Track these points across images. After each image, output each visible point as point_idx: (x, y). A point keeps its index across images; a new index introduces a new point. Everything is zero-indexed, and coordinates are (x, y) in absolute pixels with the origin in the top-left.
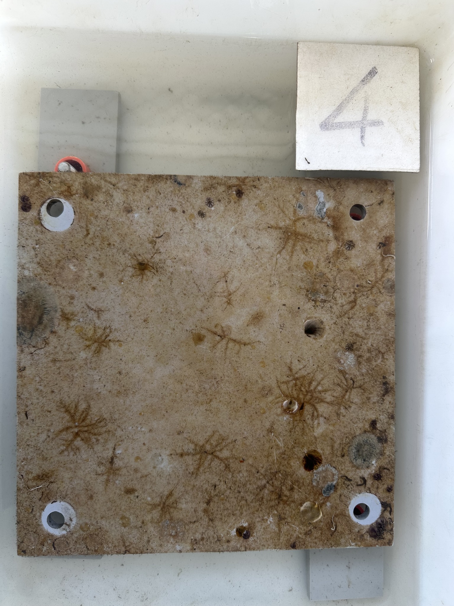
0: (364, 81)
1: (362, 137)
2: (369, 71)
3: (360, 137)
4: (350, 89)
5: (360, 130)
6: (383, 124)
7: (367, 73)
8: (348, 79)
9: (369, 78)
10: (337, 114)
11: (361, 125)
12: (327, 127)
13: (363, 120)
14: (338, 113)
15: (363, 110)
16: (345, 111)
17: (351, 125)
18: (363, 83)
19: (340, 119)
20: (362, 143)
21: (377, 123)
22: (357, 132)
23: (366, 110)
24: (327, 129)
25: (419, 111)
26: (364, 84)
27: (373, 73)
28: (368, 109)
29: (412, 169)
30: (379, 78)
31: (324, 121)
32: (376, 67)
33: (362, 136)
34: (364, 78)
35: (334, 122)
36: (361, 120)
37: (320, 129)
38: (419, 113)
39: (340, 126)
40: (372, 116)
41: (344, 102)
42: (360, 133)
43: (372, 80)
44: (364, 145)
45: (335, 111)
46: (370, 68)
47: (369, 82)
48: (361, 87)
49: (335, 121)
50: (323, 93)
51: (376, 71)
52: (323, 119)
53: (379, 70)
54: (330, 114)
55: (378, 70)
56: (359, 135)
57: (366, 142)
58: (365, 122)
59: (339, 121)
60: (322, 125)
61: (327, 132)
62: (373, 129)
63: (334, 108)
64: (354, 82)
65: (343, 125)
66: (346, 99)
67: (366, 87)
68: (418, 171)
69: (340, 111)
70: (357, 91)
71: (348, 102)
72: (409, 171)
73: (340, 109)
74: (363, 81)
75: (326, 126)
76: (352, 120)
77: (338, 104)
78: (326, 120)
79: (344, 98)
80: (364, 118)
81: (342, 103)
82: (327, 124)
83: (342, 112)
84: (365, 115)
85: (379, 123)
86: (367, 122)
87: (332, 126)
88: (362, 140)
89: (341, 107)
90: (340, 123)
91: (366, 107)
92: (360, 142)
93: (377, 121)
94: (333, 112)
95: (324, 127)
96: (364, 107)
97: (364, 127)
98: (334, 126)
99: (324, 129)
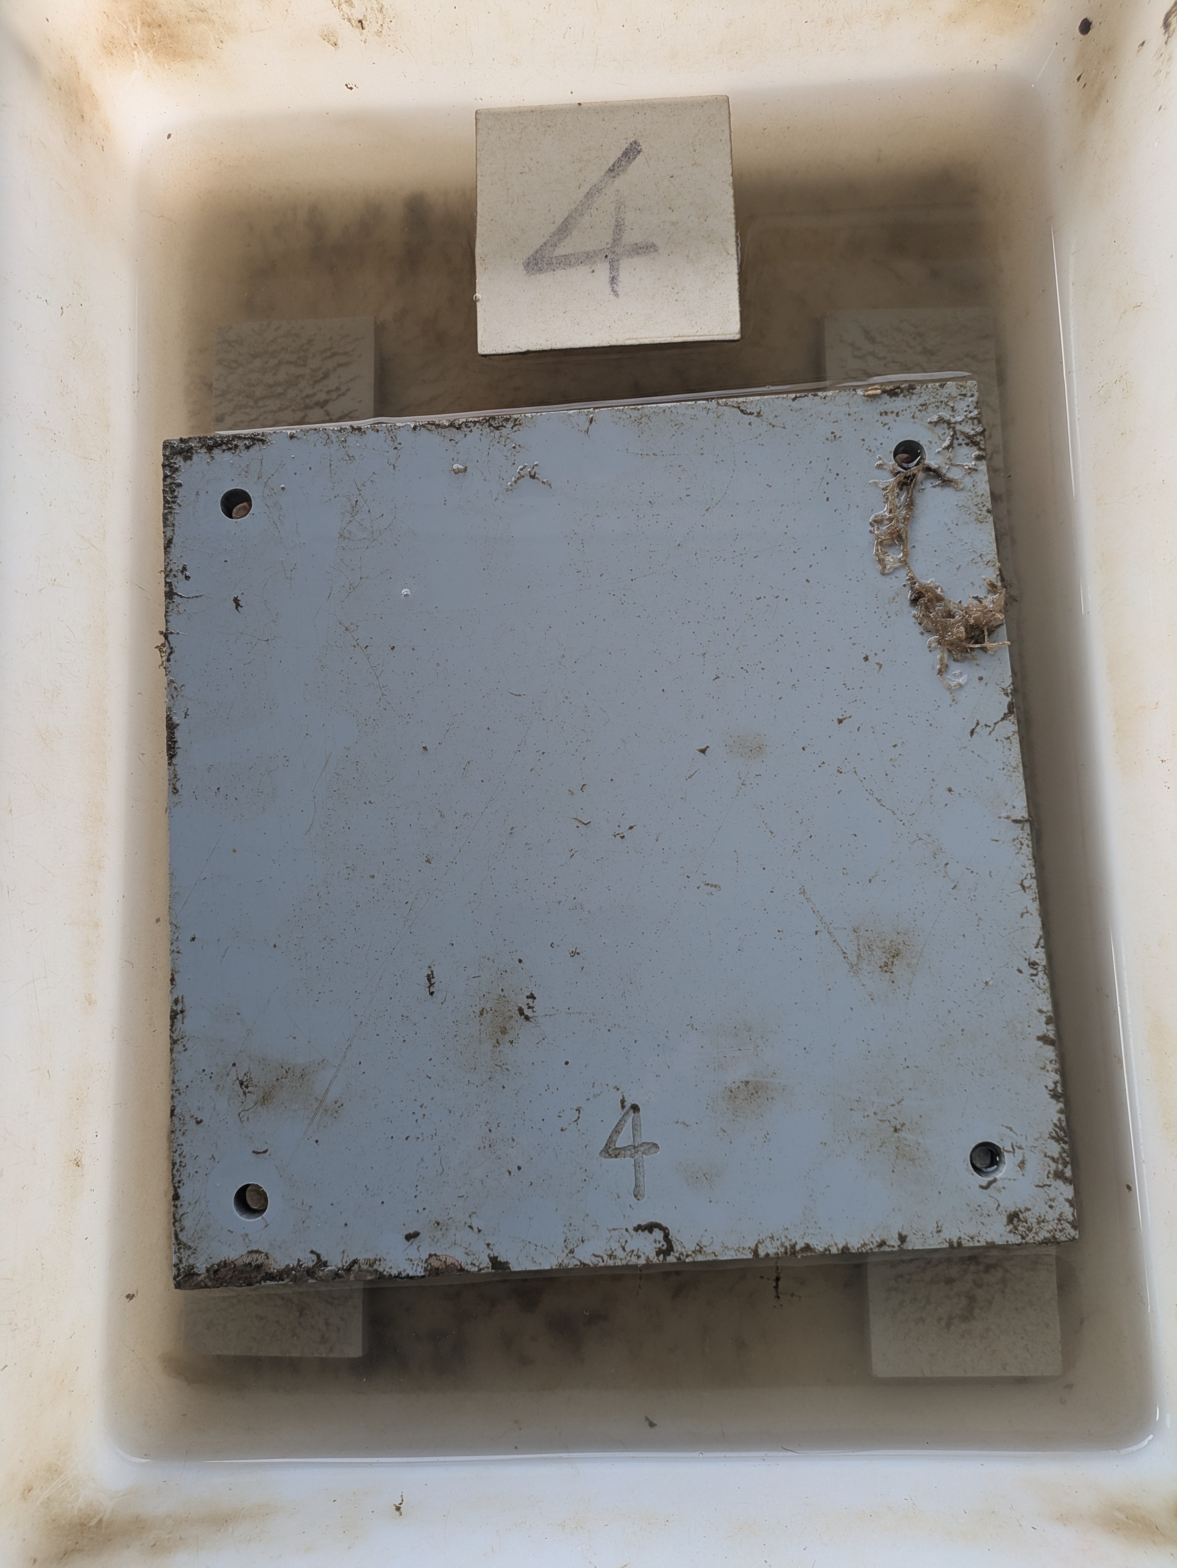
0: (614, 170)
1: (612, 280)
2: (624, 149)
3: (608, 280)
4: (586, 189)
5: (609, 266)
6: (656, 251)
7: (619, 154)
8: (580, 170)
9: (623, 163)
10: (560, 239)
11: (611, 256)
12: (540, 265)
13: (613, 246)
14: (562, 237)
15: (613, 227)
16: (575, 233)
17: (588, 257)
18: (612, 174)
19: (565, 248)
20: (613, 290)
21: (644, 249)
22: (603, 271)
23: (619, 227)
24: (540, 270)
25: (733, 216)
26: (614, 177)
27: (632, 152)
28: (624, 225)
29: (723, 334)
30: (644, 161)
31: (533, 256)
32: (640, 141)
33: (613, 277)
34: (613, 165)
35: (554, 255)
36: (609, 246)
37: (525, 272)
38: (734, 221)
39: (567, 262)
40: (632, 236)
41: (574, 214)
42: (608, 272)
43: (631, 166)
44: (617, 295)
45: (554, 234)
46: (625, 145)
47: (624, 171)
48: (607, 183)
49: (556, 254)
50: (529, 202)
51: (639, 148)
52: (531, 253)
53: (644, 146)
54: (544, 240)
55: (642, 147)
56: (606, 276)
58: (618, 250)
59: (563, 253)
60: (529, 263)
61: (541, 277)
62: (637, 260)
63: (553, 228)
64: (594, 175)
65: (573, 260)
66: (576, 209)
67: (620, 182)
68: (738, 337)
69: (565, 234)
70: (599, 191)
71: (582, 215)
72: (716, 338)
73: (564, 229)
74: (611, 170)
75: (536, 264)
76: (590, 249)
77: (559, 221)
78: (537, 252)
79: (573, 206)
80: (616, 241)
81: (570, 216)
82: (539, 261)
83: (569, 235)
84: (619, 237)
85: (647, 248)
86: (622, 249)
87: (550, 264)
88: (614, 285)
89: (566, 226)
90: (566, 256)
91: (619, 220)
92: (608, 289)
93: (643, 245)
94: (550, 237)
95: (534, 268)
96: (616, 221)
97: (616, 259)
98: (554, 264)
99: (533, 272)
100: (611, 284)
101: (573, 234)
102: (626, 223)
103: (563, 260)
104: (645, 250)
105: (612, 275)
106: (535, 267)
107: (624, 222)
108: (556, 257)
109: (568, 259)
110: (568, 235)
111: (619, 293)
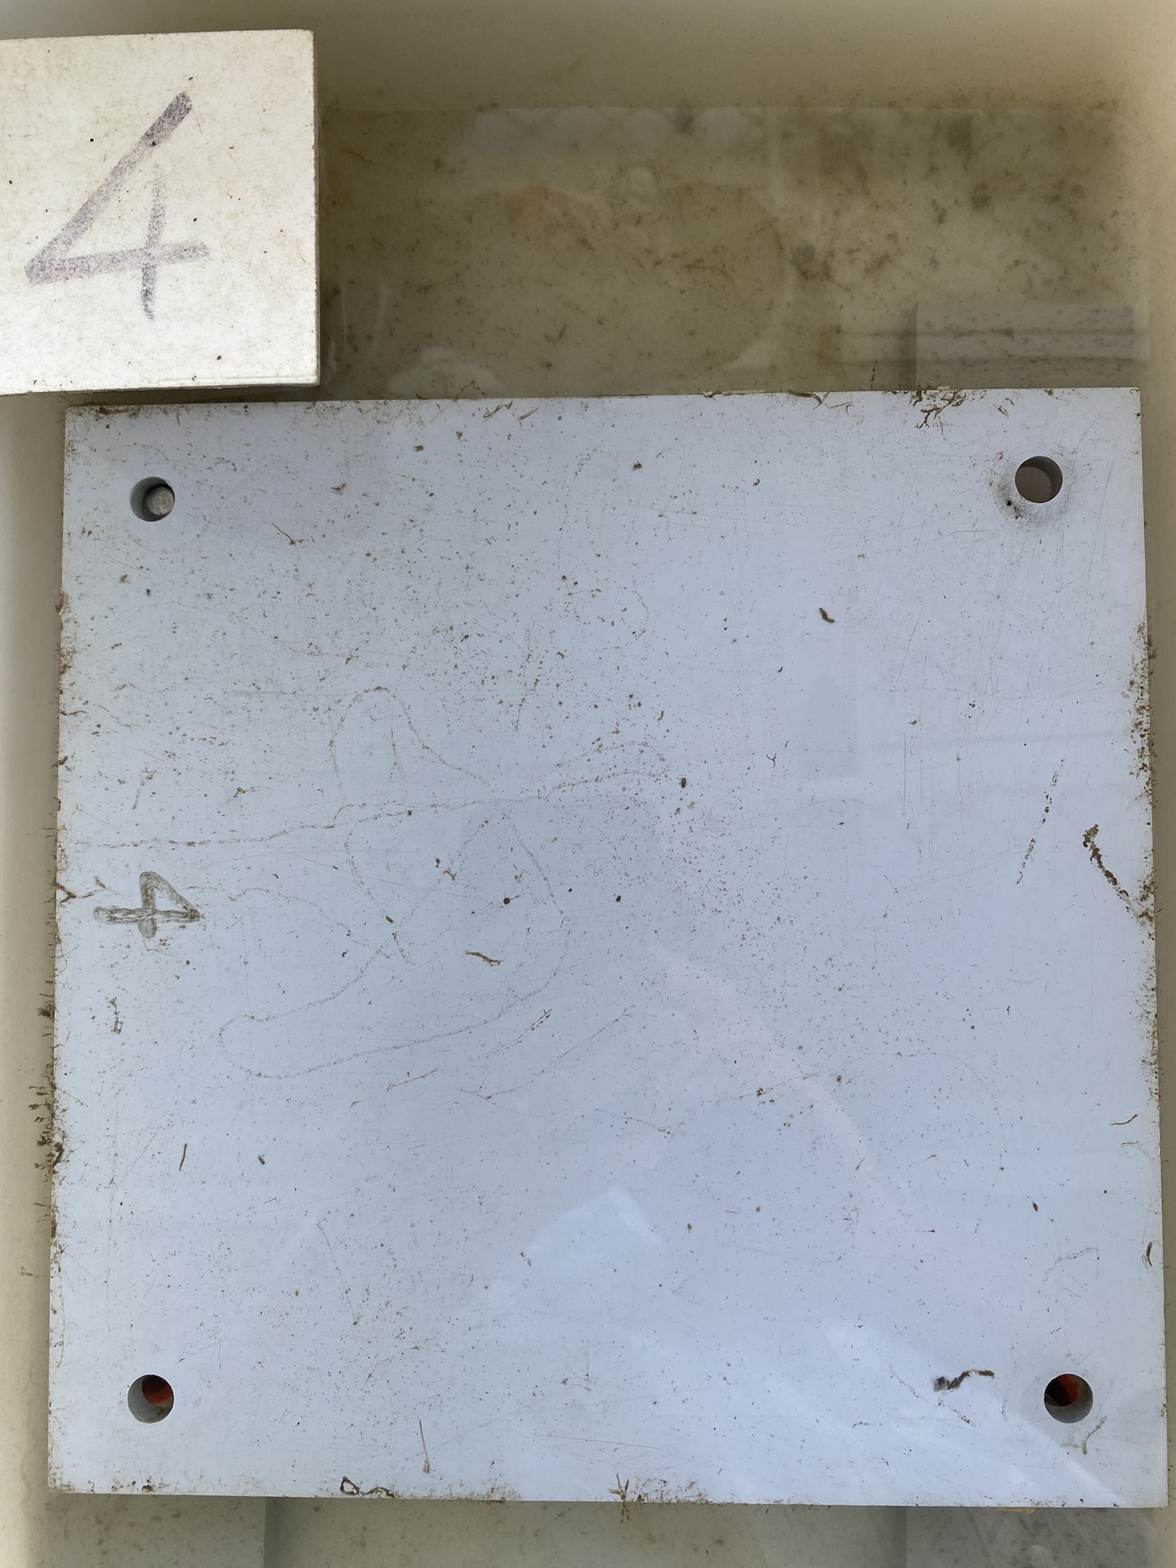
0: (152, 138)
1: (146, 295)
2: (166, 106)
3: (140, 295)
4: (113, 162)
5: (142, 275)
6: (207, 254)
7: (161, 113)
9: (166, 125)
10: (76, 233)
11: (145, 260)
12: (47, 271)
13: (148, 246)
14: (77, 229)
15: (149, 219)
16: (96, 225)
17: (114, 261)
18: (150, 142)
19: (82, 248)
20: (146, 309)
21: (189, 252)
22: (131, 281)
23: (157, 218)
24: (47, 278)
25: (312, 208)
26: (152, 146)
27: (177, 110)
28: (163, 215)
29: (293, 376)
30: (194, 123)
31: (38, 257)
32: (188, 94)
33: (147, 291)
34: (152, 128)
35: (67, 257)
36: (142, 247)
37: (27, 280)
38: (314, 214)
39: (82, 267)
40: (175, 232)
41: (96, 198)
42: (140, 282)
43: (176, 131)
44: (152, 317)
45: (68, 226)
46: (170, 98)
47: (166, 137)
48: (143, 154)
49: (69, 255)
50: (35, 178)
51: (188, 105)
52: (36, 251)
53: (195, 102)
54: (55, 235)
55: (192, 103)
56: (136, 287)
57: (158, 305)
58: (154, 252)
59: (80, 254)
60: (32, 268)
61: (47, 287)
62: (181, 268)
63: (67, 218)
64: (124, 142)
65: (93, 265)
66: (99, 191)
67: (160, 154)
68: (314, 381)
69: (83, 226)
70: (132, 165)
71: (106, 199)
73: (83, 218)
74: (148, 135)
75: (43, 269)
76: (117, 249)
77: (76, 207)
78: (44, 252)
79: (95, 188)
80: (152, 239)
81: (91, 201)
82: (47, 265)
83: (89, 228)
84: (156, 233)
85: (194, 250)
86: (160, 251)
87: (61, 269)
88: (148, 302)
89: (85, 214)
90: (83, 258)
91: (158, 208)
92: (139, 309)
93: (189, 245)
94: (63, 229)
95: (39, 274)
96: (153, 209)
97: (151, 265)
98: (67, 269)
99: (39, 279)
100: (144, 301)
101: (94, 226)
102: (167, 214)
103: (80, 264)
104: (191, 253)
105: (145, 288)
106: (41, 273)
107: (164, 212)
108: (70, 259)
109: (86, 262)
110: (86, 229)
111: (154, 314)
